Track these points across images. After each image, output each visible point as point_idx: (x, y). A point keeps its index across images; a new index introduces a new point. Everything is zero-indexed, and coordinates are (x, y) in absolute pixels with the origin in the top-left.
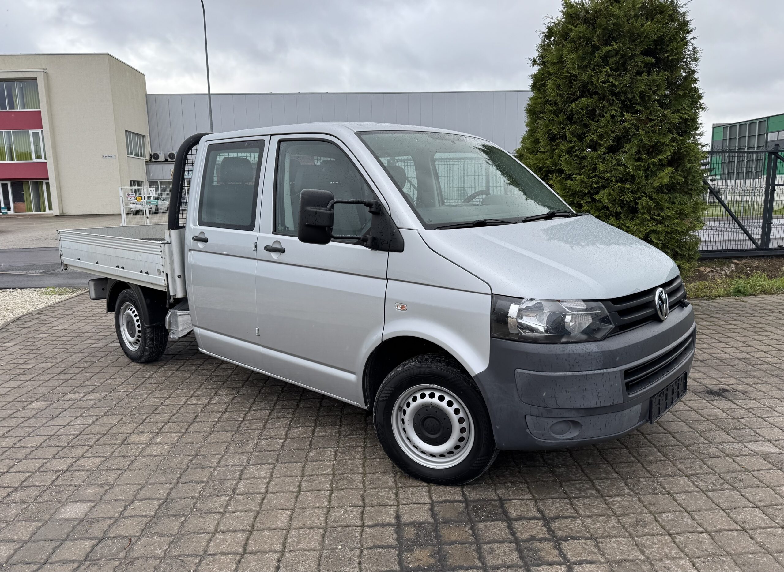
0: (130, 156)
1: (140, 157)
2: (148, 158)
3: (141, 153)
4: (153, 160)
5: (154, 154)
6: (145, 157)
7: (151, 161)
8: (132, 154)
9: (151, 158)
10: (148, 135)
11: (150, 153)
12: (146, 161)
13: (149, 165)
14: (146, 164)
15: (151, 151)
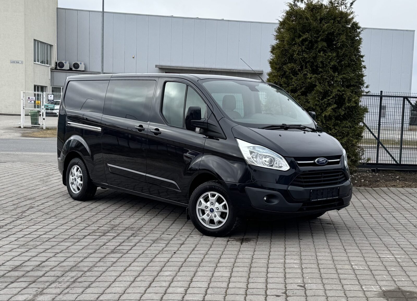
0: (37, 63)
2: (53, 65)
3: (47, 61)
4: (58, 68)
5: (59, 63)
6: (50, 64)
7: (56, 68)
8: (38, 61)
9: (56, 66)
10: (56, 45)
11: (56, 61)
12: (51, 69)
13: (54, 72)
14: (51, 71)
15: (57, 60)
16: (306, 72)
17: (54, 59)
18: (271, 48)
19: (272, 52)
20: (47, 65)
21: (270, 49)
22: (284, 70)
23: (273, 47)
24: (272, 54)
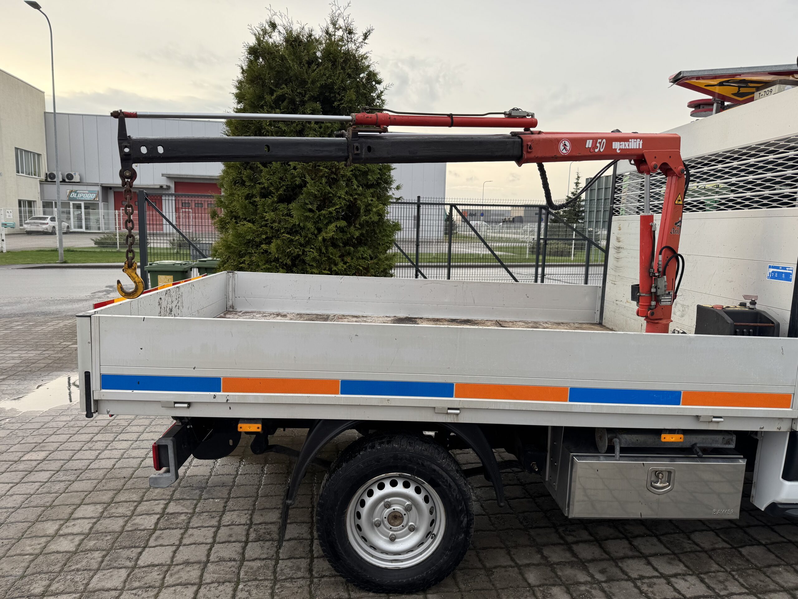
0: (20, 174)
1: (34, 176)
2: (43, 177)
3: (35, 171)
4: (49, 180)
5: (50, 174)
6: (39, 176)
7: (46, 180)
9: (47, 177)
10: (45, 154)
11: (46, 172)
12: (40, 181)
13: (44, 185)
14: (40, 184)
15: (48, 170)
17: (44, 170)
20: (36, 177)
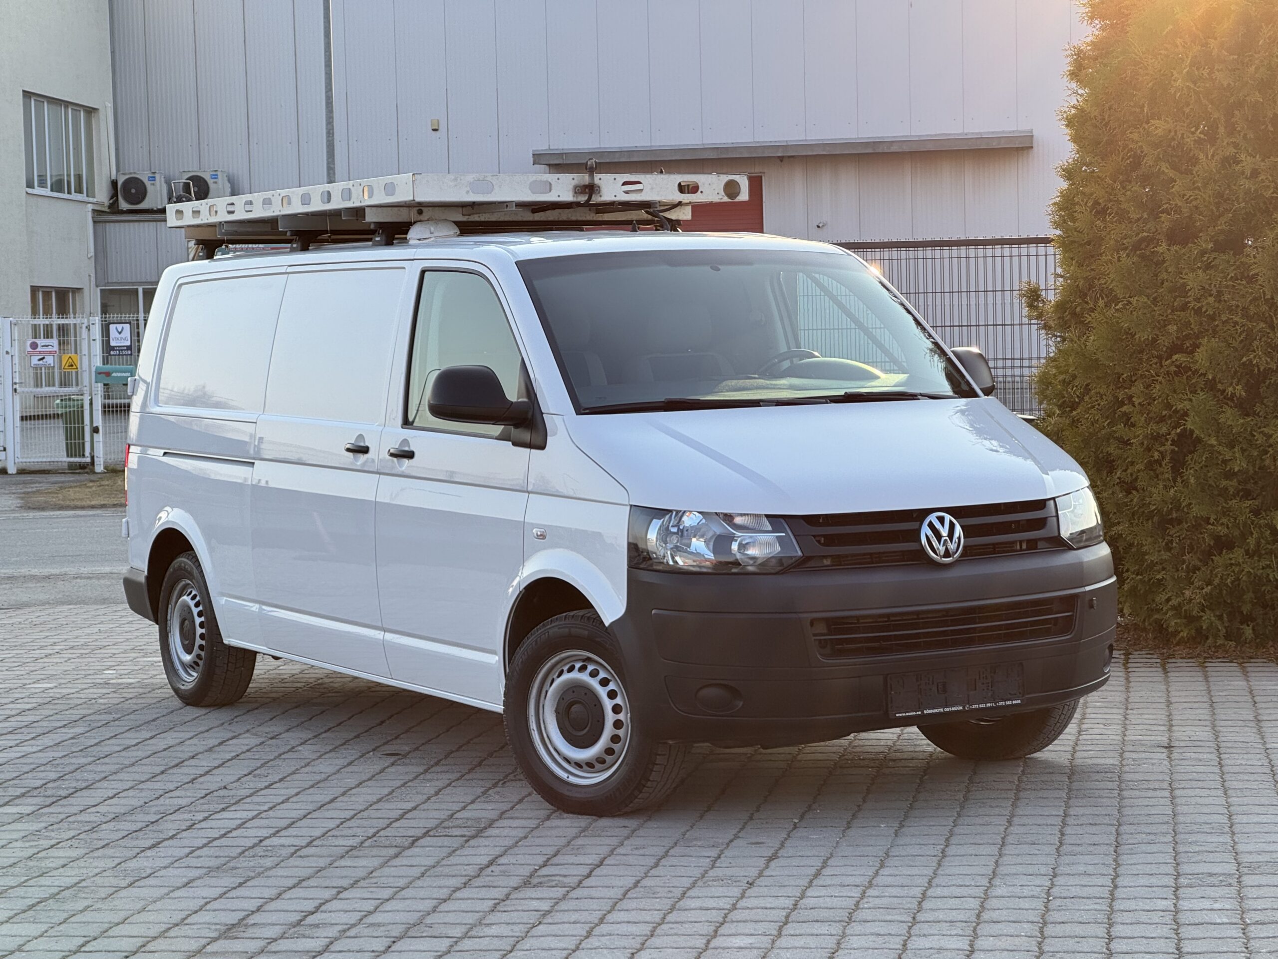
0: (38, 190)
1: (74, 196)
2: (102, 196)
3: (79, 177)
4: (124, 205)
5: (127, 182)
6: (90, 193)
7: (114, 208)
8: (42, 184)
9: (114, 195)
10: (110, 105)
11: (113, 177)
12: (93, 210)
13: (108, 225)
14: (95, 222)
15: (118, 170)
16: (1231, 150)
17: (105, 169)
18: (1069, 60)
19: (1074, 75)
20: (79, 197)
21: (1066, 65)
22: (1131, 150)
23: (1078, 55)
24: (1074, 85)
